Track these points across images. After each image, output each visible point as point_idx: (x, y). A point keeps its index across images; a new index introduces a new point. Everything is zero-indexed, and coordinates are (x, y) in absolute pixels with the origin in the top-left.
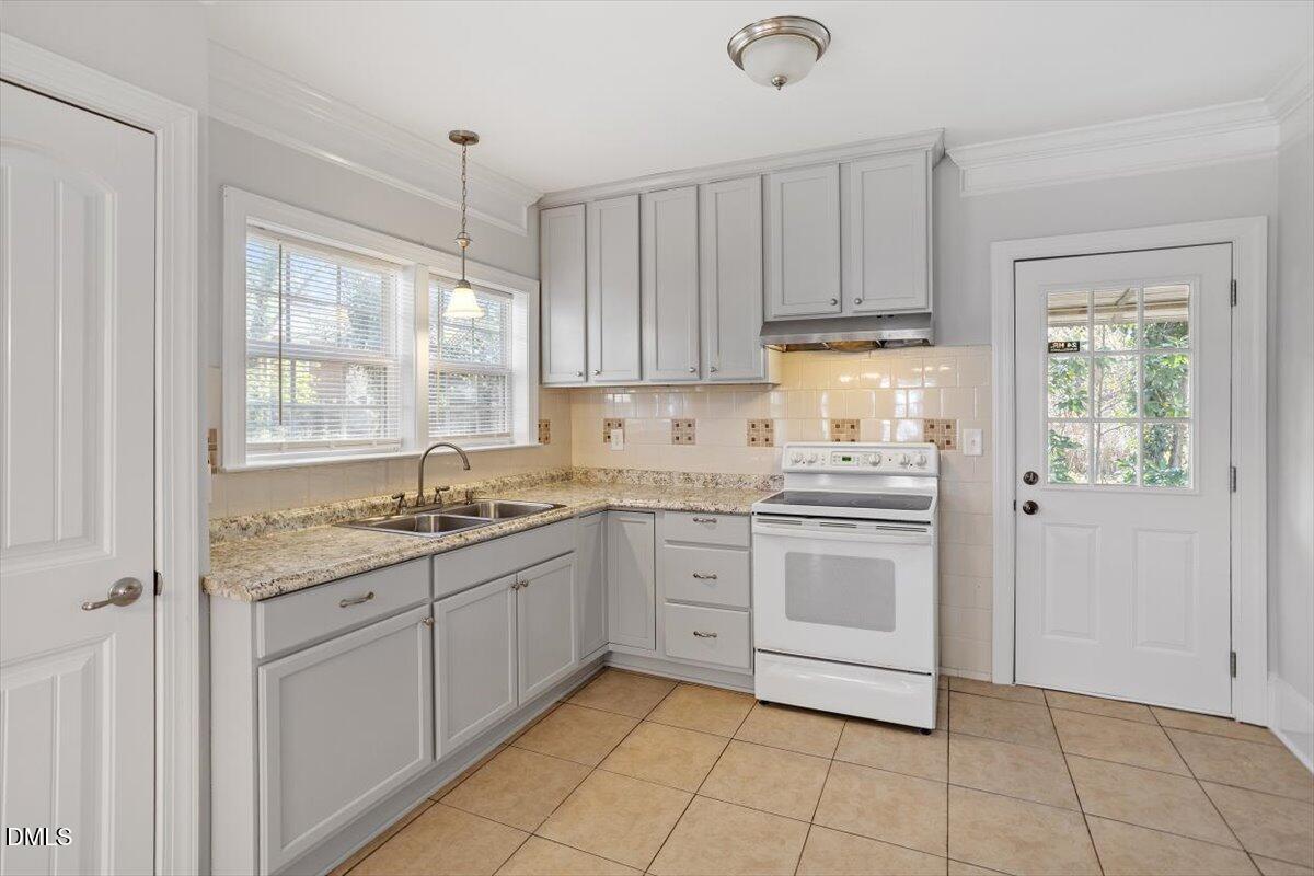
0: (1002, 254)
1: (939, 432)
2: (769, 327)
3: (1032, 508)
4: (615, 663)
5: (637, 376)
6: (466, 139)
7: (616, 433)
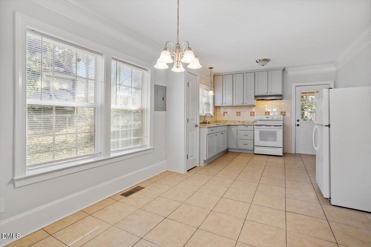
0: (294, 85)
1: (283, 113)
2: (256, 97)
3: (298, 125)
4: (229, 150)
5: (232, 104)
6: (211, 68)
7: (225, 114)
